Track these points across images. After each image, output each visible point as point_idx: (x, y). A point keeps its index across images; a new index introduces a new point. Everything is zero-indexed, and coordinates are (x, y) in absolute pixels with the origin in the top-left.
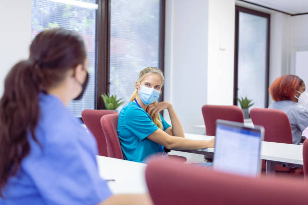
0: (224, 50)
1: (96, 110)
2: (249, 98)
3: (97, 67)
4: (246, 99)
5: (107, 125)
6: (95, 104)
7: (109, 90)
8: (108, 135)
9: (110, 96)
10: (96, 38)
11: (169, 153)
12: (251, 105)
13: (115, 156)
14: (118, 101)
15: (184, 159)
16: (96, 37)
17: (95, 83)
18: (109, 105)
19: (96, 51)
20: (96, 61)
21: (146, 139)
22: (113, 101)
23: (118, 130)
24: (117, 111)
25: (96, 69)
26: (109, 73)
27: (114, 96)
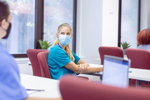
0: (112, 13)
1: (36, 50)
2: (127, 43)
3: (36, 24)
4: (126, 43)
5: (41, 58)
6: (35, 46)
7: (43, 37)
8: (42, 64)
9: (44, 41)
10: (35, 7)
11: (78, 75)
12: (129, 47)
13: (46, 76)
14: (49, 44)
15: (87, 78)
16: (35, 5)
17: (35, 33)
18: (43, 47)
19: (35, 14)
20: (35, 20)
21: (63, 67)
22: (45, 44)
23: (48, 61)
24: (48, 50)
25: (35, 25)
26: (43, 27)
27: (46, 41)
